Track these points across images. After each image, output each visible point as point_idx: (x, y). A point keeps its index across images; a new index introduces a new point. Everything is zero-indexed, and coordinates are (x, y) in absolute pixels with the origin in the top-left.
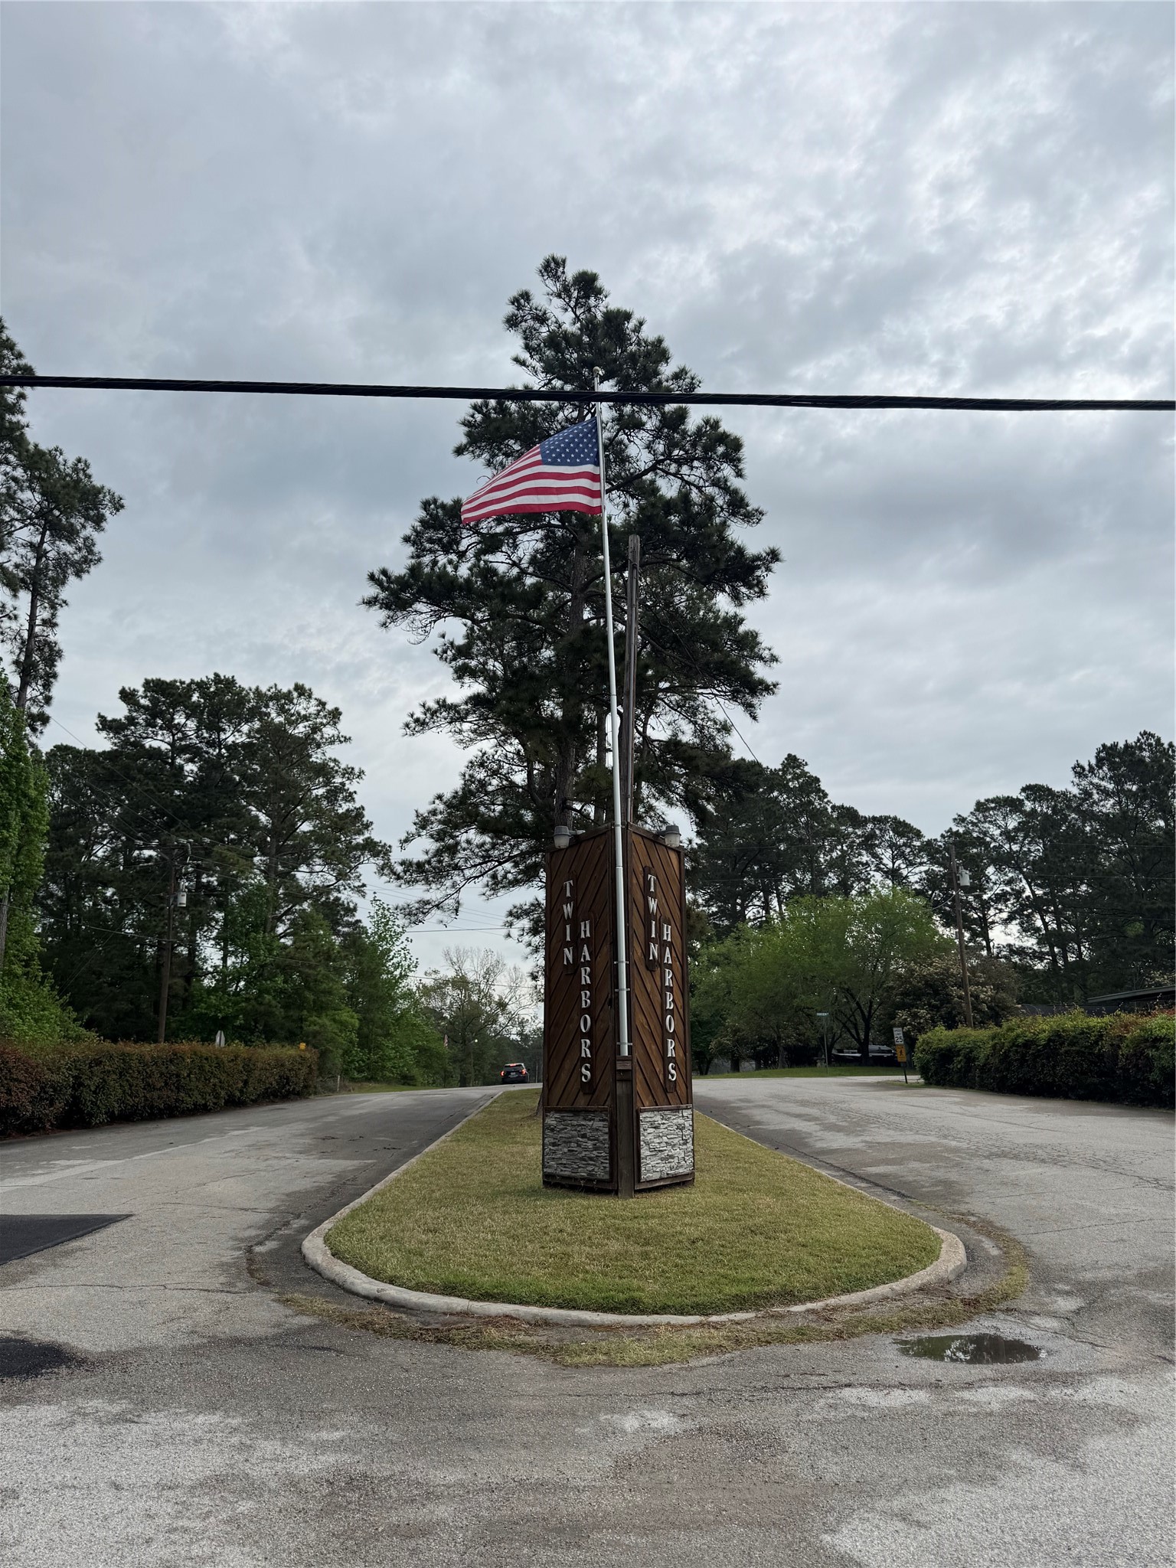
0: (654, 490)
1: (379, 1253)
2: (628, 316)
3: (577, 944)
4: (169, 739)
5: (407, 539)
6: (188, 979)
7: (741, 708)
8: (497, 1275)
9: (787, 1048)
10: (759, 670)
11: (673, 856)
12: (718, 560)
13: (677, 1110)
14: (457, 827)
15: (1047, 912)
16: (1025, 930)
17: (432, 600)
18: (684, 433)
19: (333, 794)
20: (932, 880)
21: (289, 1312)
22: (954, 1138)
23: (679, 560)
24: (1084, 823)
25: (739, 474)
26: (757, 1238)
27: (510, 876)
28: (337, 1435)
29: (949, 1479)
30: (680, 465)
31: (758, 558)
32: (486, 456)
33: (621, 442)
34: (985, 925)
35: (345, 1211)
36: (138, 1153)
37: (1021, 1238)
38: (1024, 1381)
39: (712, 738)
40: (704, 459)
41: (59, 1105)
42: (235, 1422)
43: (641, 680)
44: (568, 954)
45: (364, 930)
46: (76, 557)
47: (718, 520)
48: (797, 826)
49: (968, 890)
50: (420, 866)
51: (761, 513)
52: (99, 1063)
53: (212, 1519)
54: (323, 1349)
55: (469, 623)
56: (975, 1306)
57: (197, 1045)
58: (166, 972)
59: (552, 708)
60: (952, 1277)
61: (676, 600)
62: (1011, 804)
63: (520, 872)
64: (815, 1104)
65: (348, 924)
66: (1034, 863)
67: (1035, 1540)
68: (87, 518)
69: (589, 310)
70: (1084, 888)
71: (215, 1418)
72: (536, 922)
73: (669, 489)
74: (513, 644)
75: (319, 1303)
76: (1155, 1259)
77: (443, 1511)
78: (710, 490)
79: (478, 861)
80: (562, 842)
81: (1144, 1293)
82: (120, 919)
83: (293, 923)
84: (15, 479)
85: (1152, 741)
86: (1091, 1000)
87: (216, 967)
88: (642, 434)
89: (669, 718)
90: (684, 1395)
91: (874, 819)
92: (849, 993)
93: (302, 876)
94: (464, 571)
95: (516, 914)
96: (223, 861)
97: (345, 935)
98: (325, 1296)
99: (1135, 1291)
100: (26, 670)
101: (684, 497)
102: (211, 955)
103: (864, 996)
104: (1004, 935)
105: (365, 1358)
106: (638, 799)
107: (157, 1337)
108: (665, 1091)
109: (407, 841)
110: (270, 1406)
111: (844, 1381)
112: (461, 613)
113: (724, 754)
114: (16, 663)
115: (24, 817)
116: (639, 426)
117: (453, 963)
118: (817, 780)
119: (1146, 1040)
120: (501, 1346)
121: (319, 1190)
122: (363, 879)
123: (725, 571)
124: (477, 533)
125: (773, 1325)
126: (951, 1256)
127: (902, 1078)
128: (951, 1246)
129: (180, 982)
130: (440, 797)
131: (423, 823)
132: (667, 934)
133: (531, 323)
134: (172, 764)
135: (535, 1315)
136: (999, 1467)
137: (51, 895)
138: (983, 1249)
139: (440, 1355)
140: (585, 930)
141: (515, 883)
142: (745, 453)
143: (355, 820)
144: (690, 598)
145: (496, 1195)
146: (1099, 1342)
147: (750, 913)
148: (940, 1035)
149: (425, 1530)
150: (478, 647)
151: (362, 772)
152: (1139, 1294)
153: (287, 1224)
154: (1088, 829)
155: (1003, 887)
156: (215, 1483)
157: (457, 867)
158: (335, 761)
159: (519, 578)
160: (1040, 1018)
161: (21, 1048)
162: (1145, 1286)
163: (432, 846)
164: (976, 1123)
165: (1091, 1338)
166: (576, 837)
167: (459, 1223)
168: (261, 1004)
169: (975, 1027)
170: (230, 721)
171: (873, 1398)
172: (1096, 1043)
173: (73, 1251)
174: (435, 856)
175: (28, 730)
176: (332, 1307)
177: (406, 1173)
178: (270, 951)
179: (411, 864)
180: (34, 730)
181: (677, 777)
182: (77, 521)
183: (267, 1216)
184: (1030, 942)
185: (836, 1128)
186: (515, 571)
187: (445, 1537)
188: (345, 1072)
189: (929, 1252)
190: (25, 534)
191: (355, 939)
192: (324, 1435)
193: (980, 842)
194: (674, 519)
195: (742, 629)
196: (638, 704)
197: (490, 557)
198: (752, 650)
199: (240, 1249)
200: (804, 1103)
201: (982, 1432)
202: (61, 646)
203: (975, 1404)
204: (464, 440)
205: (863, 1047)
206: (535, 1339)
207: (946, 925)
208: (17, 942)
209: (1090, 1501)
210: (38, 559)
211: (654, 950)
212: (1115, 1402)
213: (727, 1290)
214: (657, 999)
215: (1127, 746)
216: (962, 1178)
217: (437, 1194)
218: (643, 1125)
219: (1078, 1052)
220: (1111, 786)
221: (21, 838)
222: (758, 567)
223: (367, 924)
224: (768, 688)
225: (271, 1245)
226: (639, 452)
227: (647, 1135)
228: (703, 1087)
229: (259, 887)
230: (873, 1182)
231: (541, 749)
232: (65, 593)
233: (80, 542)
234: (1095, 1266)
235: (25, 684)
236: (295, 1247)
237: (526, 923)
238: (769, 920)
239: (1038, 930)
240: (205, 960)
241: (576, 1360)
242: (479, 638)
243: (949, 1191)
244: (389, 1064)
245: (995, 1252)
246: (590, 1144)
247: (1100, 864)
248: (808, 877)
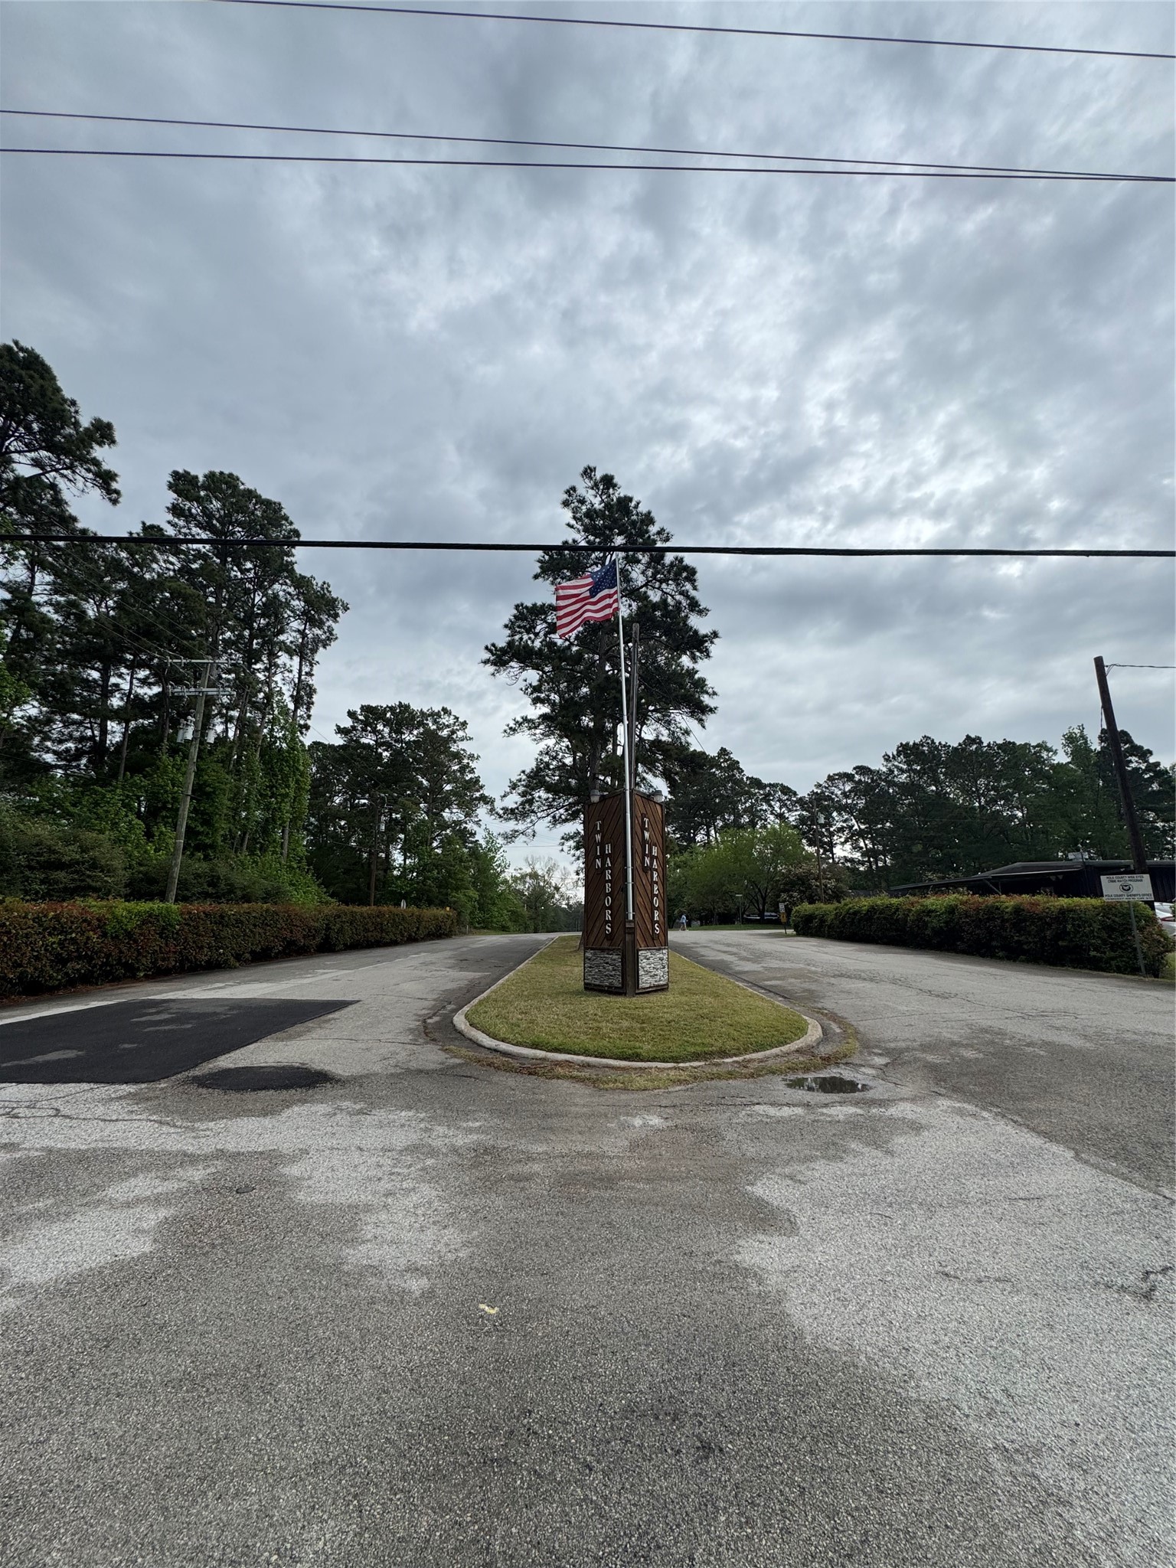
0: (646, 597)
1: (496, 1025)
2: (630, 499)
3: (603, 857)
4: (375, 738)
5: (506, 626)
6: (385, 871)
7: (696, 722)
8: (561, 1038)
9: (718, 914)
10: (706, 699)
11: (658, 807)
12: (683, 638)
13: (659, 949)
14: (533, 789)
15: (867, 838)
16: (854, 848)
17: (520, 661)
18: (664, 564)
19: (463, 769)
20: (802, 820)
21: (447, 1056)
22: (814, 966)
23: (661, 636)
24: (889, 787)
25: (695, 588)
26: (706, 1020)
27: (563, 817)
28: (477, 1124)
29: (817, 1157)
30: (661, 583)
31: (706, 636)
32: (551, 579)
33: (627, 570)
34: (831, 845)
35: (476, 1001)
36: (361, 966)
37: (853, 1023)
38: (857, 1104)
39: (679, 738)
40: (674, 580)
41: (318, 939)
42: (422, 1115)
43: (639, 705)
44: (598, 862)
45: (481, 846)
46: (323, 637)
47: (683, 614)
48: (726, 789)
49: (822, 826)
50: (512, 811)
51: (708, 610)
52: (339, 917)
53: (413, 1168)
54: (467, 1077)
55: (541, 673)
56: (828, 1061)
57: (392, 908)
58: (373, 867)
59: (586, 721)
60: (814, 1044)
61: (659, 659)
62: (848, 777)
63: (569, 814)
64: (734, 946)
65: (472, 842)
66: (860, 810)
67: (866, 1193)
68: (329, 615)
69: (609, 496)
70: (888, 824)
71: (411, 1114)
72: (578, 843)
73: (655, 596)
74: (565, 684)
75: (464, 1051)
76: (929, 1036)
77: (536, 1167)
78: (678, 597)
79: (545, 808)
80: (595, 799)
81: (924, 1055)
82: (348, 838)
83: (442, 841)
84: (289, 593)
85: (929, 741)
86: (892, 888)
87: (400, 864)
88: (640, 566)
89: (654, 727)
90: (666, 1107)
91: (770, 785)
92: (754, 884)
93: (446, 814)
94: (537, 644)
95: (567, 838)
96: (404, 806)
97: (470, 848)
98: (467, 1048)
99: (919, 1054)
100: (297, 700)
101: (664, 602)
102: (398, 858)
103: (763, 885)
104: (842, 851)
105: (490, 1082)
106: (637, 774)
107: (377, 1068)
108: (653, 939)
109: (505, 796)
110: (440, 1107)
111: (756, 1101)
112: (536, 667)
113: (684, 748)
114: (292, 696)
115: (297, 782)
116: (638, 561)
117: (530, 865)
118: (738, 762)
119: (924, 912)
120: (564, 1077)
121: (460, 989)
122: (480, 817)
123: (687, 643)
124: (546, 622)
125: (715, 1070)
126: (814, 1033)
127: (783, 931)
128: (813, 1027)
129: (381, 872)
130: (523, 772)
131: (514, 786)
132: (655, 851)
133: (576, 504)
134: (376, 752)
135: (582, 1061)
136: (844, 1152)
137: (312, 824)
138: (831, 1028)
139: (531, 1082)
140: (608, 849)
141: (566, 821)
142: (697, 576)
143: (475, 783)
144: (667, 658)
145: (558, 994)
146: (899, 1082)
147: (698, 838)
148: (806, 907)
149: (528, 1178)
150: (546, 686)
151: (478, 756)
152: (922, 1056)
153: (444, 1007)
154: (891, 791)
155: (841, 824)
156: (412, 1149)
157: (533, 812)
158: (464, 750)
159: (569, 647)
160: (863, 899)
161: (298, 908)
162: (924, 1051)
163: (520, 799)
164: (826, 957)
165: (894, 1080)
166: (603, 796)
167: (538, 1009)
168: (425, 885)
169: (825, 903)
170: (407, 728)
171: (772, 1111)
172: (895, 913)
173: (329, 1020)
174: (521, 805)
175: (299, 733)
176: (471, 1054)
177: (507, 980)
178: (430, 856)
179: (507, 809)
180: (302, 733)
181: (658, 760)
182: (324, 617)
183: (433, 1003)
184: (857, 855)
185: (748, 960)
186: (567, 643)
187: (539, 1181)
188: (471, 924)
189: (801, 1030)
190: (296, 624)
191: (475, 852)
192: (470, 1124)
193: (829, 798)
194: (658, 613)
195: (696, 676)
196: (637, 720)
197: (552, 636)
198: (702, 688)
199: (419, 1021)
200: (729, 945)
201: (834, 1132)
202: (315, 686)
203: (830, 1116)
204: (539, 571)
205: (761, 914)
206: (583, 1074)
207: (810, 845)
208: (294, 850)
209: (896, 1172)
210: (303, 639)
211: (647, 860)
212: (909, 1117)
213: (689, 1049)
214: (649, 888)
215: (914, 744)
216: (819, 988)
217: (526, 993)
218: (641, 958)
219: (884, 918)
220: (905, 767)
221: (295, 793)
222: (706, 641)
223: (482, 842)
224: (712, 710)
225: (436, 1019)
226: (638, 576)
227: (643, 963)
228: (673, 936)
229: (423, 821)
230: (768, 990)
231: (580, 745)
232: (317, 657)
233: (326, 628)
234: (895, 1040)
235: (296, 708)
236: (449, 1020)
237: (572, 843)
238: (709, 842)
239: (862, 848)
240: (394, 861)
241: (606, 1086)
242: (546, 681)
243: (811, 996)
244: (495, 920)
245: (838, 1031)
246: (611, 968)
247: (898, 811)
248: (732, 818)
